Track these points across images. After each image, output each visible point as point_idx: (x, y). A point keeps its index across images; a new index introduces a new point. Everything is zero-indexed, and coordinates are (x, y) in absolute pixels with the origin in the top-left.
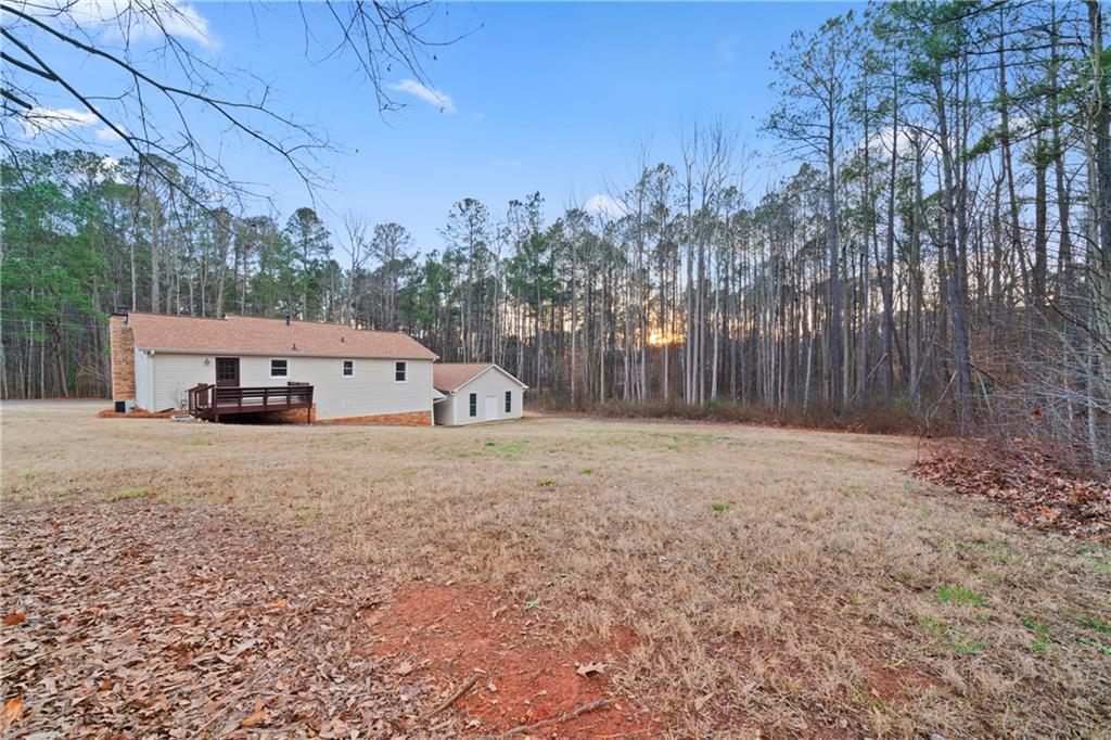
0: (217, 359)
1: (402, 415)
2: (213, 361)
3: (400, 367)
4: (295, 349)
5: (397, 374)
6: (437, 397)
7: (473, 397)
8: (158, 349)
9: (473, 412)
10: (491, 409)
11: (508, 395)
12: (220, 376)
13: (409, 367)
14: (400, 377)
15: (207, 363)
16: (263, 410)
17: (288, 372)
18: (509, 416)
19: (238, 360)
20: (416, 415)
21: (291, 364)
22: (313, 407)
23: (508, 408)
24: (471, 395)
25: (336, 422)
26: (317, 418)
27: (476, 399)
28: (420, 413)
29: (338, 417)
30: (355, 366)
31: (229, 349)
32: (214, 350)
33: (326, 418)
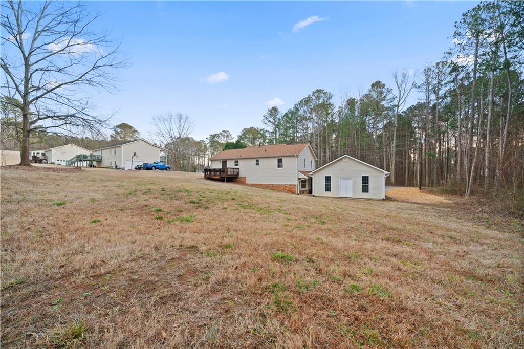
0: (223, 161)
2: (221, 162)
3: (280, 161)
4: (241, 156)
5: (278, 164)
6: (300, 177)
7: (328, 179)
8: (211, 159)
9: (328, 189)
10: (346, 188)
11: (365, 180)
12: (223, 166)
13: (284, 160)
17: (239, 165)
18: (364, 195)
19: (226, 161)
21: (240, 162)
22: (245, 178)
23: (365, 189)
24: (326, 177)
25: (252, 185)
26: (247, 183)
27: (330, 180)
28: (290, 185)
29: (254, 183)
30: (260, 161)
31: (225, 158)
32: (222, 158)
33: (249, 183)
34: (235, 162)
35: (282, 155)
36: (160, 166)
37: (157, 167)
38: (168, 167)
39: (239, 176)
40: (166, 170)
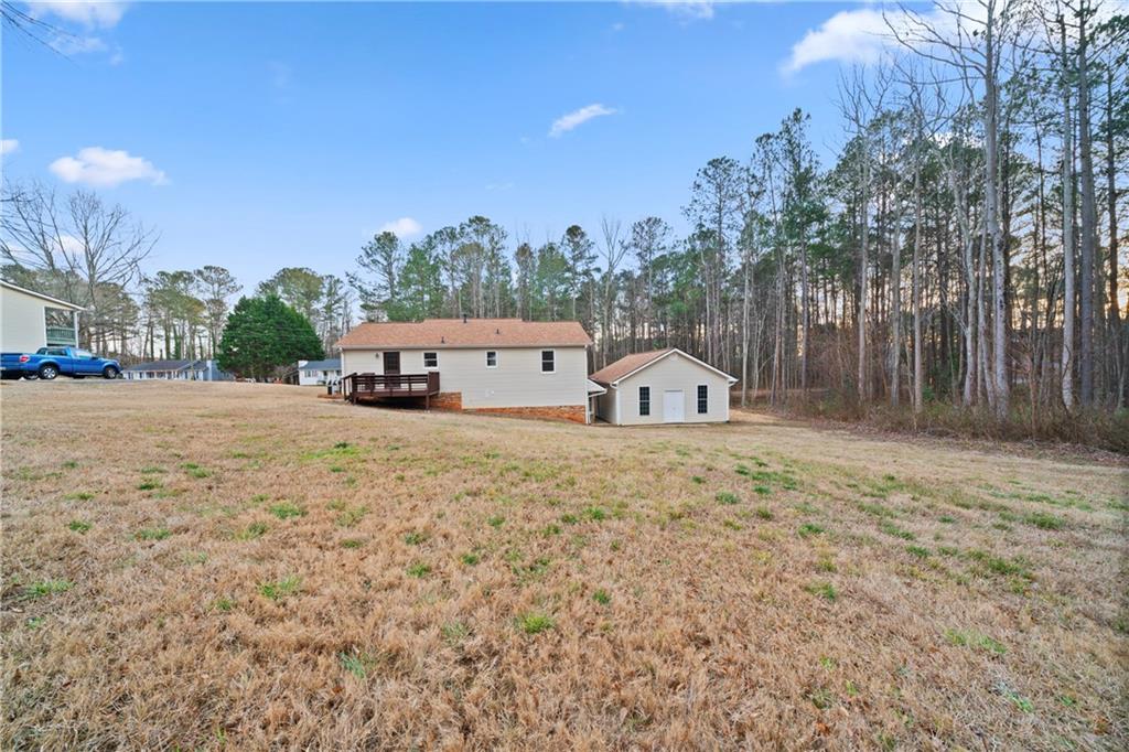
0: (385, 354)
1: (549, 408)
2: (381, 355)
3: (548, 356)
4: (443, 342)
5: (544, 364)
6: (592, 390)
7: (645, 392)
8: (345, 347)
9: (645, 410)
10: (674, 406)
11: (703, 391)
12: (387, 367)
13: (558, 356)
14: (548, 366)
15: (377, 356)
16: (407, 395)
17: (438, 363)
18: (703, 418)
19: (398, 354)
20: (567, 409)
21: (440, 357)
22: (458, 396)
23: (702, 408)
24: (641, 389)
25: (480, 412)
26: (463, 407)
27: (648, 394)
28: (572, 407)
29: (482, 407)
30: (499, 356)
31: (393, 344)
32: (382, 346)
33: (471, 407)
34: (427, 356)
35: (555, 344)
36: (79, 362)
37: (63, 367)
38: (113, 367)
39: (441, 391)
40: (106, 376)
